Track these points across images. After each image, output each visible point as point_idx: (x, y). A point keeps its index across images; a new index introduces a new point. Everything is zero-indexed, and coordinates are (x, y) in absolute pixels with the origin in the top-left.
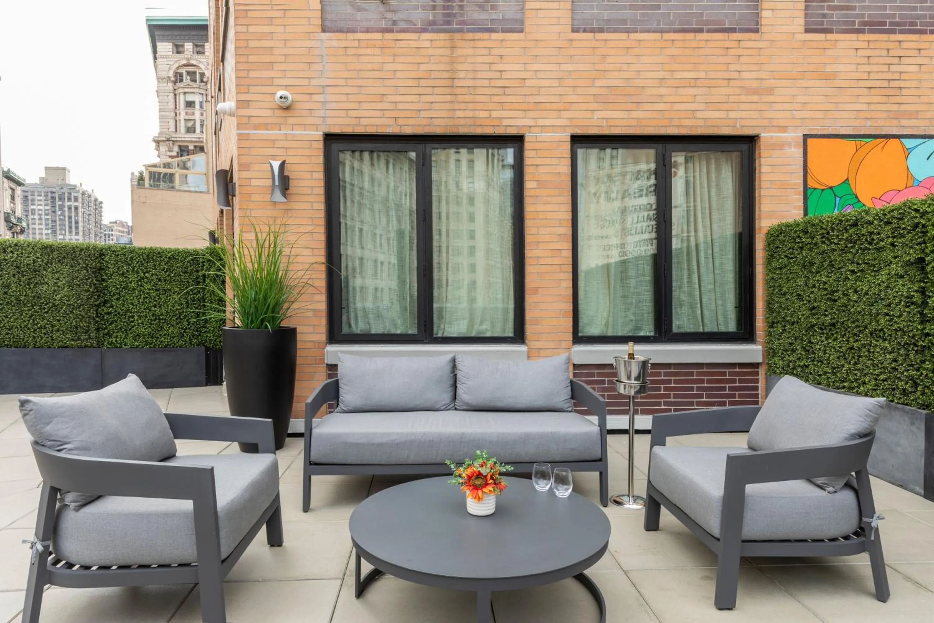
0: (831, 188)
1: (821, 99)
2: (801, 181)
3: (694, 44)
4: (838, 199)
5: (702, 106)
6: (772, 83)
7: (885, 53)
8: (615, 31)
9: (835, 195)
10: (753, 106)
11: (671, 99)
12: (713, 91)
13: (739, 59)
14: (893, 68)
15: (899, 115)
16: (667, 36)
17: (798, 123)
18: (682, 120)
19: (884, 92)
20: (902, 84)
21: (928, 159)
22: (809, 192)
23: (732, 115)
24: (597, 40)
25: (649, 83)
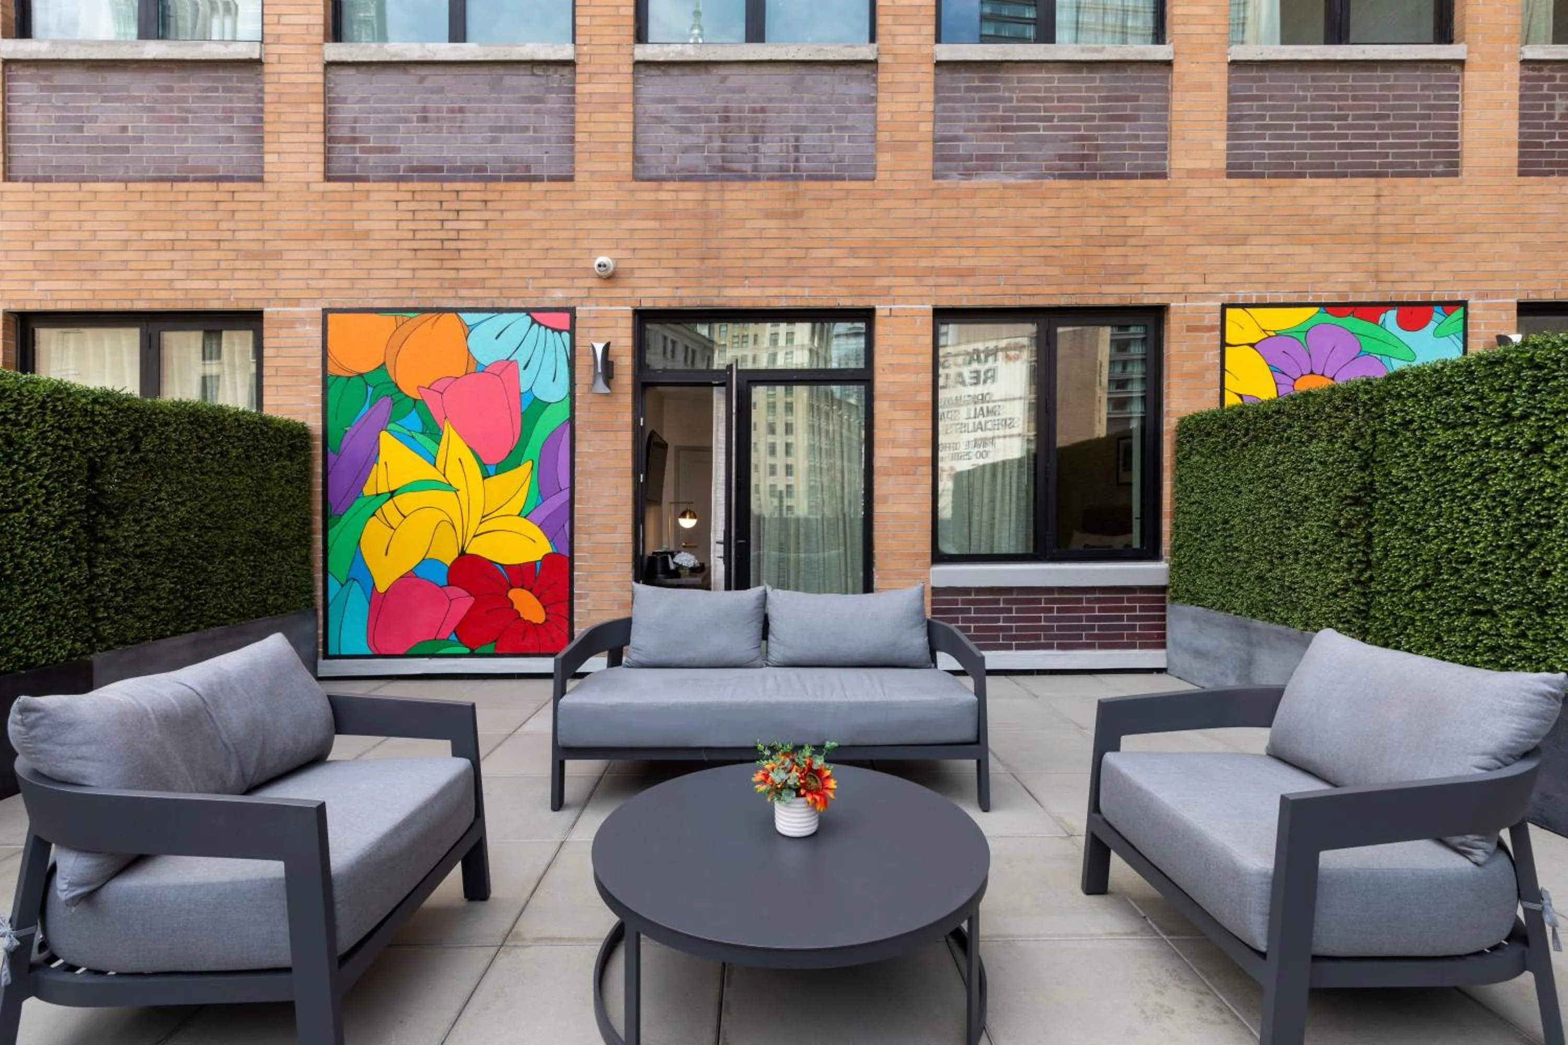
0: (361, 375)
1: (348, 264)
2: (319, 366)
3: (171, 197)
4: (370, 389)
5: (182, 275)
6: (278, 245)
7: (436, 206)
8: (66, 180)
9: (367, 384)
10: (254, 274)
11: (141, 266)
12: (197, 255)
13: (233, 215)
14: (448, 225)
15: (455, 285)
16: (131, 186)
17: (315, 294)
18: (154, 292)
19: (435, 254)
20: (460, 245)
21: (497, 338)
22: (330, 381)
23: (224, 285)
24: (37, 192)
25: (110, 245)
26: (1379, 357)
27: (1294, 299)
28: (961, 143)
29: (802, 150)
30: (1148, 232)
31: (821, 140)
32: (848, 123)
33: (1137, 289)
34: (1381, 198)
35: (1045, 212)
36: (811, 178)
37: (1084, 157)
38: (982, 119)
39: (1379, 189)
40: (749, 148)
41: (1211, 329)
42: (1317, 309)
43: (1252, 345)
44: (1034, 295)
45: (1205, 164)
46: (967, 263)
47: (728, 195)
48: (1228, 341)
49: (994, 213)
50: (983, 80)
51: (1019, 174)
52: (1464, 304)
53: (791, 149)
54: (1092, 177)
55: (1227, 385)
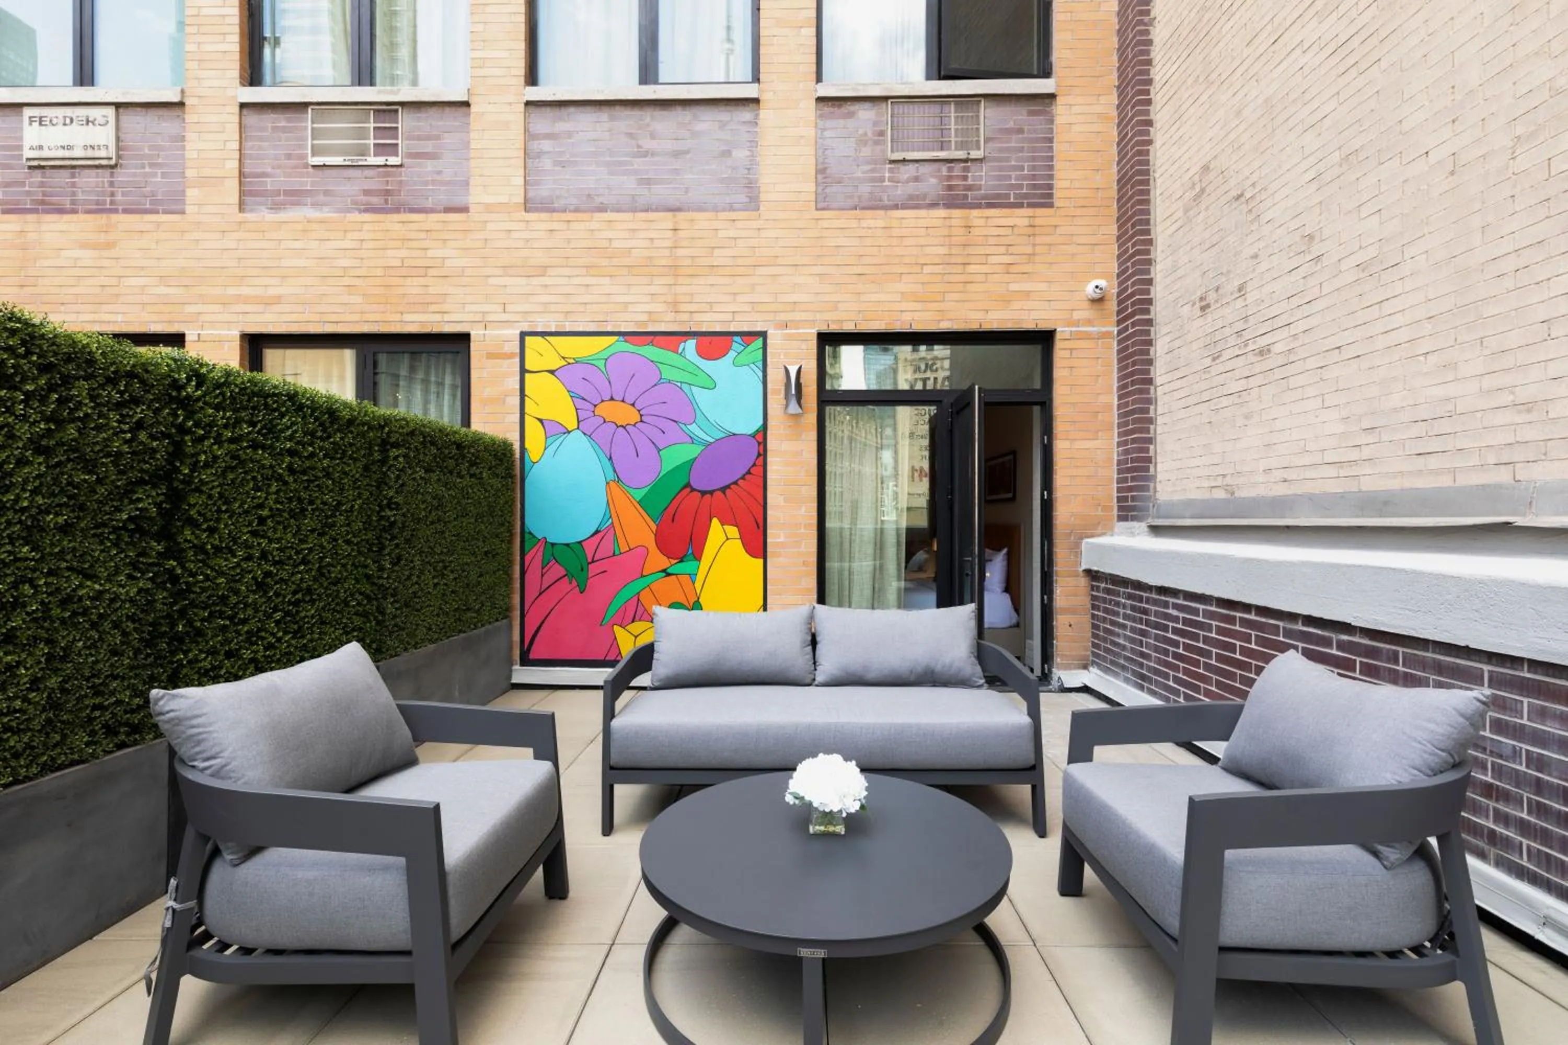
26: (679, 384)
27: (592, 328)
28: (269, 180)
29: (116, 185)
30: (448, 263)
31: (134, 175)
32: (160, 161)
33: (438, 317)
34: (679, 232)
35: (347, 244)
36: (126, 211)
37: (387, 193)
38: (289, 157)
39: (676, 222)
40: (67, 183)
41: (510, 356)
42: (616, 338)
43: (552, 372)
44: (337, 322)
45: (503, 199)
46: (272, 292)
47: (44, 227)
48: (528, 367)
49: (297, 245)
50: (289, 120)
51: (326, 209)
52: (763, 335)
53: (106, 185)
54: (397, 210)
55: (527, 410)
